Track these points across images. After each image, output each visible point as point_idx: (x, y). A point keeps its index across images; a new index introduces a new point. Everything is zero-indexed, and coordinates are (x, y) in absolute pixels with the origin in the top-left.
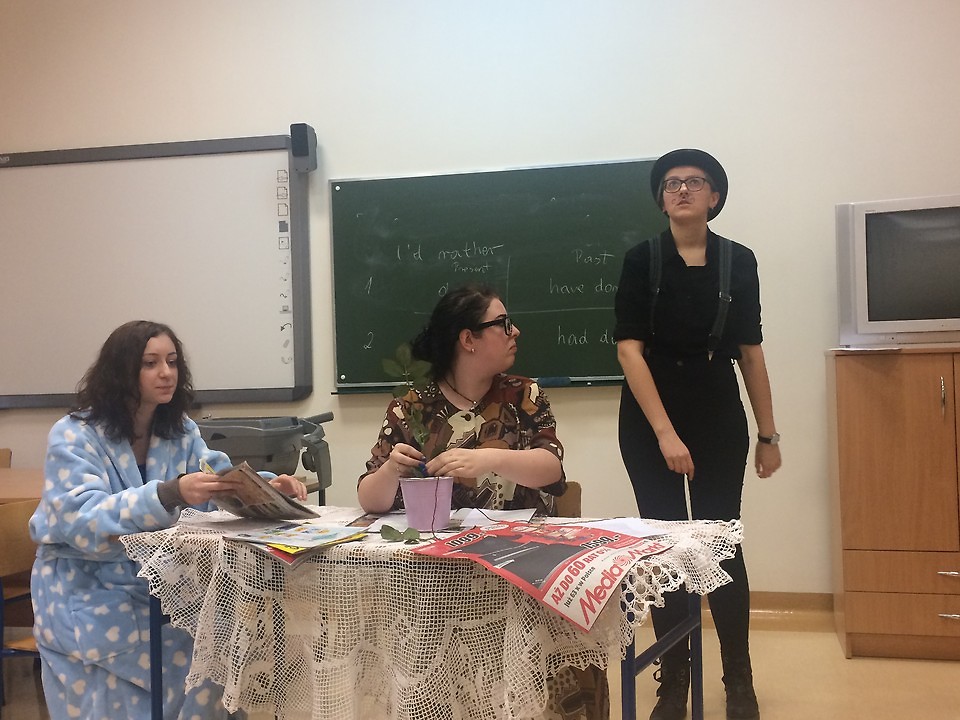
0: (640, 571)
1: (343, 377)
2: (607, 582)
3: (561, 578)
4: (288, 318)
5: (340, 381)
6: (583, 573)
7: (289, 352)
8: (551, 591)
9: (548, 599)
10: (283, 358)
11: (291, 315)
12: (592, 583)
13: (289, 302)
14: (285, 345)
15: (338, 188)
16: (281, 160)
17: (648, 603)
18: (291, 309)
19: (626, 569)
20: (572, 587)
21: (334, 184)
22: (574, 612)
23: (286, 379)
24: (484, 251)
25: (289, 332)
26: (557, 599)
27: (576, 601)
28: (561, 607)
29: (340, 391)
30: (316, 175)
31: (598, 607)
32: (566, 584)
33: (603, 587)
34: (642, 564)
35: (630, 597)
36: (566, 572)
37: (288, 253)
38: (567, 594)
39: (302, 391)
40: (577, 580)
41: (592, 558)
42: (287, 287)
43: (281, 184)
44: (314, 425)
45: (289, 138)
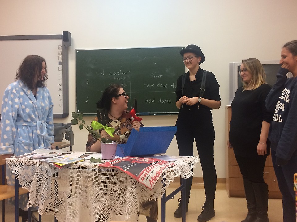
0: (168, 171)
2: (158, 175)
5: (77, 112)
6: (150, 172)
7: (61, 103)
8: (141, 177)
10: (59, 105)
11: (62, 91)
12: (153, 175)
16: (60, 42)
18: (62, 89)
19: (163, 171)
21: (77, 51)
22: (148, 184)
23: (60, 111)
24: (124, 73)
25: (61, 97)
26: (142, 180)
28: (144, 182)
30: (71, 48)
31: (155, 182)
32: (145, 175)
35: (164, 179)
36: (145, 172)
37: (61, 72)
38: (146, 178)
39: (65, 115)
41: (153, 167)
42: (61, 82)
43: (59, 50)
44: (69, 126)
45: (62, 36)
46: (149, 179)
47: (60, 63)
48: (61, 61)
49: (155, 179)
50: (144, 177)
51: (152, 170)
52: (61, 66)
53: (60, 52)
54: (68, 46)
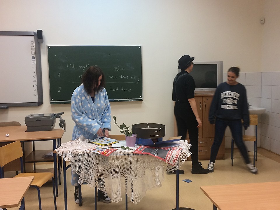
1: (52, 99)
3: (168, 157)
4: (36, 83)
7: (36, 92)
8: (167, 159)
9: (167, 161)
10: (34, 94)
15: (49, 48)
16: (32, 39)
18: (36, 80)
19: (179, 153)
22: (172, 163)
23: (35, 100)
25: (36, 87)
28: (169, 162)
29: (51, 103)
33: (176, 158)
37: (35, 65)
39: (40, 103)
41: (172, 152)
42: (35, 75)
43: (33, 46)
44: (58, 116)
45: (34, 33)
46: (172, 160)
47: (33, 58)
48: (35, 56)
49: (176, 160)
50: (169, 159)
51: (172, 154)
52: (35, 60)
53: (32, 47)
54: (42, 43)
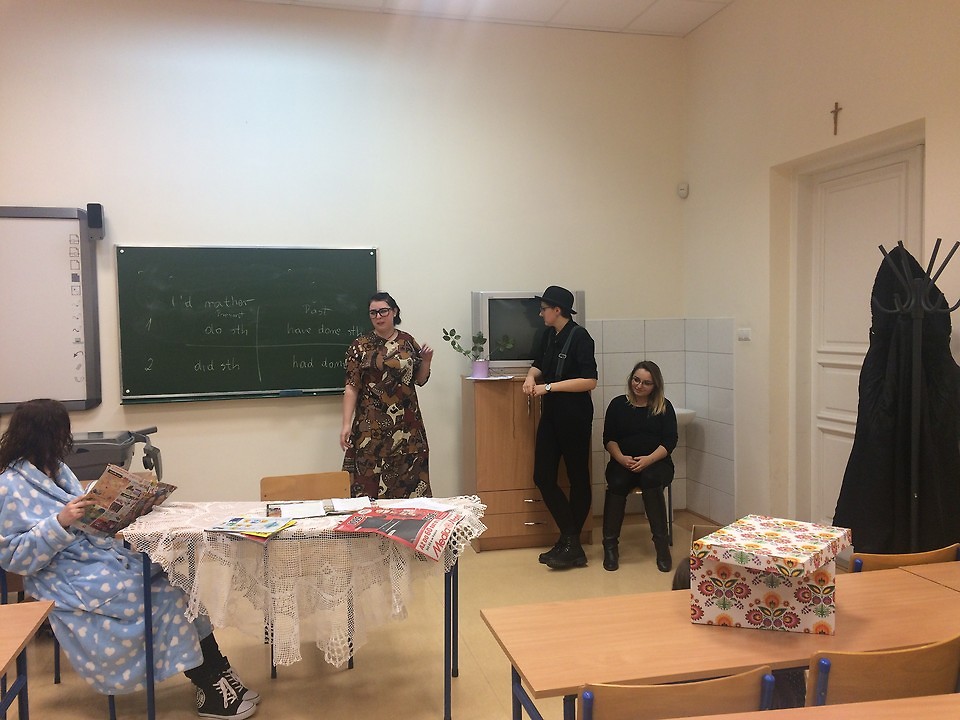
0: (458, 530)
1: (128, 391)
2: (444, 537)
3: (423, 537)
4: (81, 347)
5: (125, 394)
6: (432, 533)
7: (82, 373)
8: (419, 544)
9: (418, 548)
10: (76, 378)
11: (83, 345)
12: (438, 537)
13: (81, 335)
14: (78, 368)
15: (122, 251)
16: (74, 227)
17: (463, 545)
18: (83, 340)
19: (452, 530)
20: (429, 541)
21: (119, 248)
22: (431, 553)
23: (80, 393)
24: (240, 303)
25: (81, 359)
26: (422, 548)
27: (431, 548)
28: (425, 551)
29: (125, 402)
30: (103, 242)
31: (442, 549)
32: (425, 540)
33: (443, 539)
34: (458, 526)
35: (454, 543)
36: (424, 534)
37: (80, 298)
38: (427, 545)
39: (93, 401)
40: (430, 537)
41: (433, 526)
42: (80, 324)
43: (73, 246)
44: (142, 436)
45: (80, 211)
46: (432, 546)
47: (75, 278)
48: (79, 273)
49: (441, 545)
50: (424, 543)
51: (434, 530)
52: (80, 284)
53: (73, 251)
54: (101, 238)
